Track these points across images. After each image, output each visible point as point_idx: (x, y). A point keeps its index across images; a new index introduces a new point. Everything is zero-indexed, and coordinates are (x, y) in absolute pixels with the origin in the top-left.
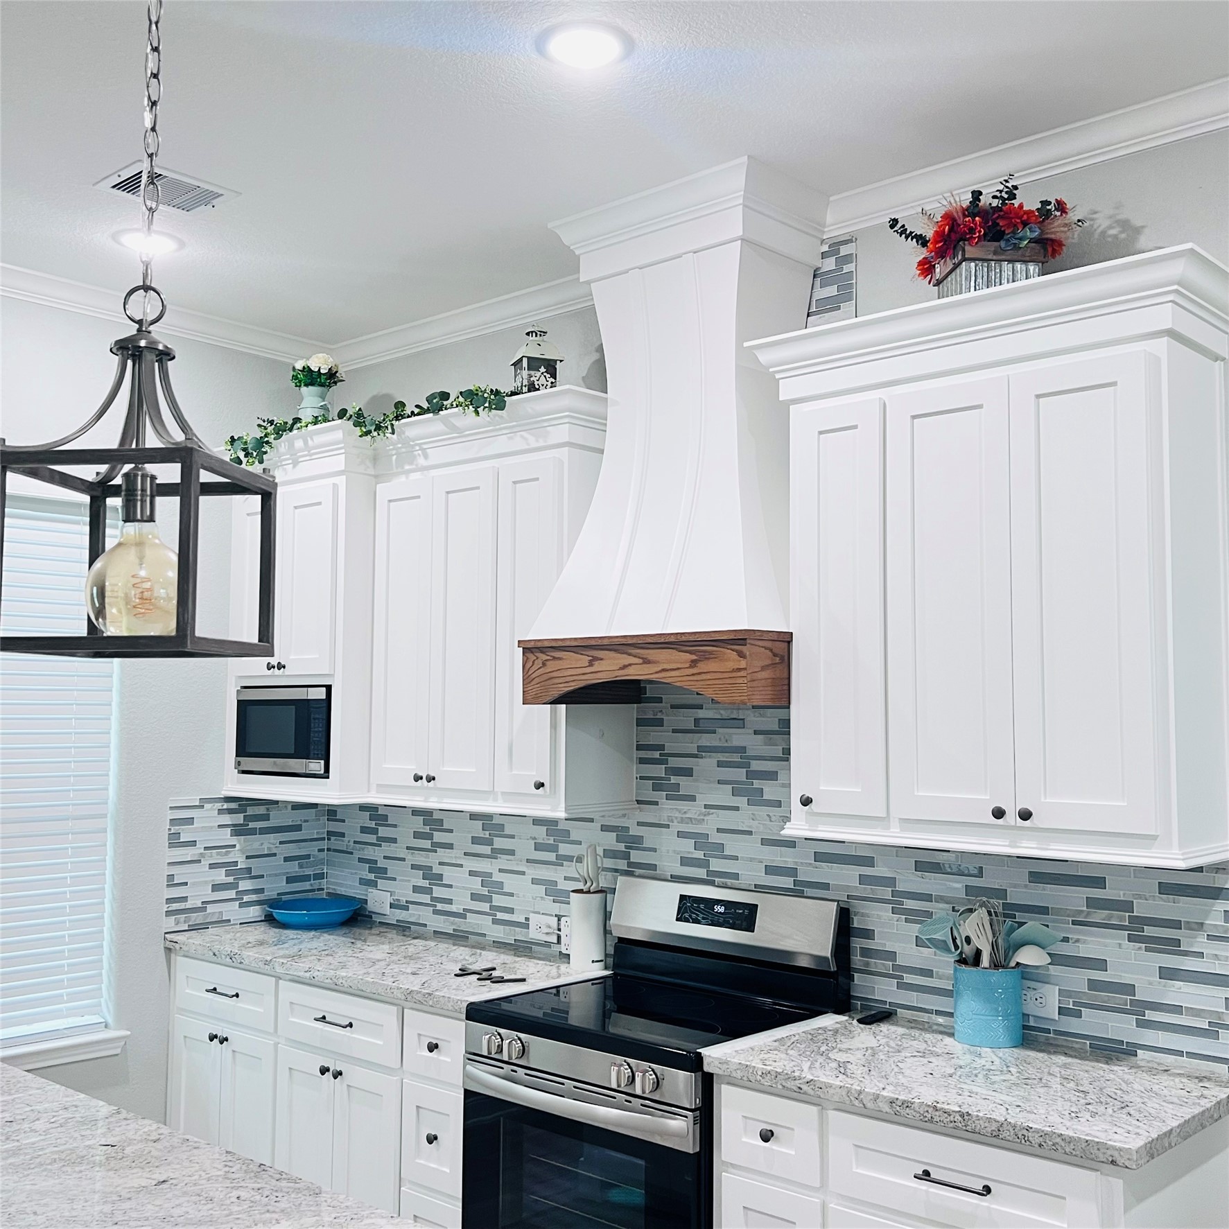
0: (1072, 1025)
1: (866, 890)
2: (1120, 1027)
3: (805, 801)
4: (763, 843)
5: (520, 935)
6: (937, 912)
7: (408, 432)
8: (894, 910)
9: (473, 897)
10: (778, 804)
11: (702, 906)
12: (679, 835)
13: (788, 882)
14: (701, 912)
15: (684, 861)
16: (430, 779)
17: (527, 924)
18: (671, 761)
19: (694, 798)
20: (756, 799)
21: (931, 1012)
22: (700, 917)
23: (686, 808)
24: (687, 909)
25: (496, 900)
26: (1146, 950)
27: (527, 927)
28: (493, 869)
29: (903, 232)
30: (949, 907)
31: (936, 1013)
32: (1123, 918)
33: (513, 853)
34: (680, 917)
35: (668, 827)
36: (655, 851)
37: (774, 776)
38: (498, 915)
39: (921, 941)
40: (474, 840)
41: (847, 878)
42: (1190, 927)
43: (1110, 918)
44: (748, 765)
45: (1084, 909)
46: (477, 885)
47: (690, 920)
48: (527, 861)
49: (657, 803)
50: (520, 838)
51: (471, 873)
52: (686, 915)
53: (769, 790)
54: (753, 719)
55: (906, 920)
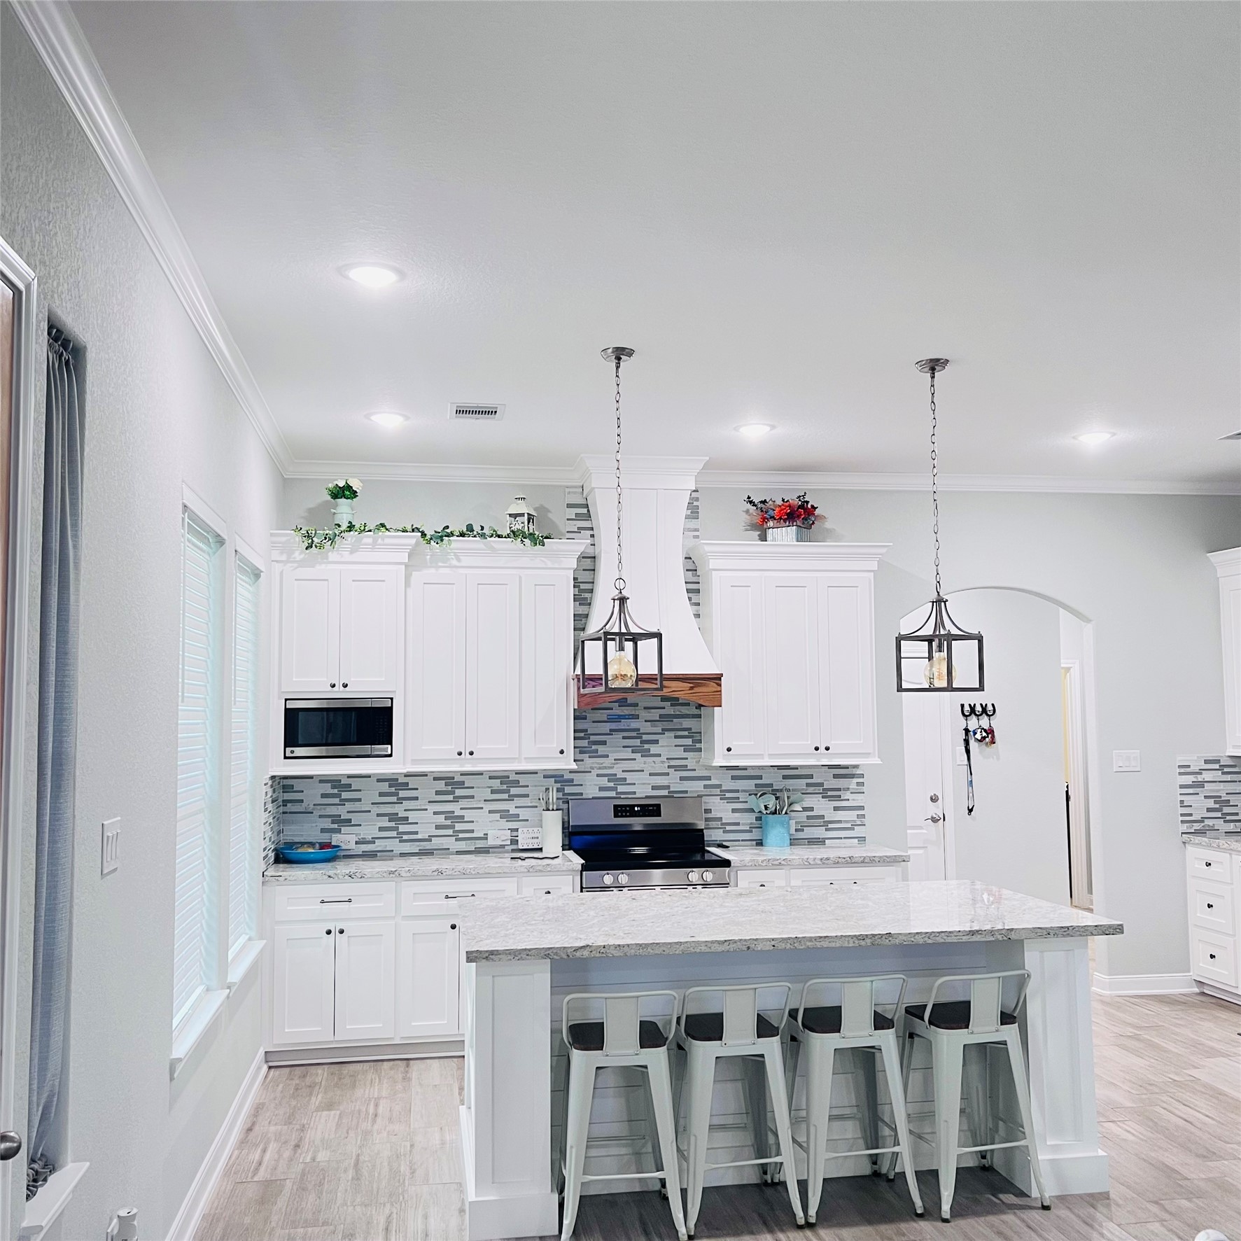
0: (800, 835)
1: (708, 791)
2: (819, 832)
3: (729, 750)
4: (650, 775)
5: (480, 844)
6: (742, 796)
7: (453, 545)
8: (721, 799)
9: (437, 827)
10: (660, 755)
11: (628, 809)
12: (598, 775)
13: (665, 793)
14: (628, 811)
15: (601, 789)
16: (471, 753)
17: (485, 838)
18: (593, 738)
19: (607, 756)
20: (646, 754)
21: (739, 841)
22: (628, 814)
23: (602, 762)
24: (619, 811)
25: (458, 827)
26: (829, 801)
27: (487, 839)
28: (456, 808)
29: (751, 502)
30: (748, 794)
31: (742, 840)
32: (819, 790)
33: (473, 797)
34: (616, 816)
35: (590, 772)
36: (582, 785)
37: (656, 742)
38: (461, 835)
39: (734, 811)
40: (438, 793)
41: (697, 787)
42: (844, 789)
43: (815, 790)
44: (641, 737)
45: (805, 788)
46: (441, 819)
47: (622, 816)
48: (485, 801)
49: (583, 760)
50: (479, 788)
51: (435, 813)
52: (620, 814)
53: (654, 749)
54: (644, 715)
55: (727, 802)
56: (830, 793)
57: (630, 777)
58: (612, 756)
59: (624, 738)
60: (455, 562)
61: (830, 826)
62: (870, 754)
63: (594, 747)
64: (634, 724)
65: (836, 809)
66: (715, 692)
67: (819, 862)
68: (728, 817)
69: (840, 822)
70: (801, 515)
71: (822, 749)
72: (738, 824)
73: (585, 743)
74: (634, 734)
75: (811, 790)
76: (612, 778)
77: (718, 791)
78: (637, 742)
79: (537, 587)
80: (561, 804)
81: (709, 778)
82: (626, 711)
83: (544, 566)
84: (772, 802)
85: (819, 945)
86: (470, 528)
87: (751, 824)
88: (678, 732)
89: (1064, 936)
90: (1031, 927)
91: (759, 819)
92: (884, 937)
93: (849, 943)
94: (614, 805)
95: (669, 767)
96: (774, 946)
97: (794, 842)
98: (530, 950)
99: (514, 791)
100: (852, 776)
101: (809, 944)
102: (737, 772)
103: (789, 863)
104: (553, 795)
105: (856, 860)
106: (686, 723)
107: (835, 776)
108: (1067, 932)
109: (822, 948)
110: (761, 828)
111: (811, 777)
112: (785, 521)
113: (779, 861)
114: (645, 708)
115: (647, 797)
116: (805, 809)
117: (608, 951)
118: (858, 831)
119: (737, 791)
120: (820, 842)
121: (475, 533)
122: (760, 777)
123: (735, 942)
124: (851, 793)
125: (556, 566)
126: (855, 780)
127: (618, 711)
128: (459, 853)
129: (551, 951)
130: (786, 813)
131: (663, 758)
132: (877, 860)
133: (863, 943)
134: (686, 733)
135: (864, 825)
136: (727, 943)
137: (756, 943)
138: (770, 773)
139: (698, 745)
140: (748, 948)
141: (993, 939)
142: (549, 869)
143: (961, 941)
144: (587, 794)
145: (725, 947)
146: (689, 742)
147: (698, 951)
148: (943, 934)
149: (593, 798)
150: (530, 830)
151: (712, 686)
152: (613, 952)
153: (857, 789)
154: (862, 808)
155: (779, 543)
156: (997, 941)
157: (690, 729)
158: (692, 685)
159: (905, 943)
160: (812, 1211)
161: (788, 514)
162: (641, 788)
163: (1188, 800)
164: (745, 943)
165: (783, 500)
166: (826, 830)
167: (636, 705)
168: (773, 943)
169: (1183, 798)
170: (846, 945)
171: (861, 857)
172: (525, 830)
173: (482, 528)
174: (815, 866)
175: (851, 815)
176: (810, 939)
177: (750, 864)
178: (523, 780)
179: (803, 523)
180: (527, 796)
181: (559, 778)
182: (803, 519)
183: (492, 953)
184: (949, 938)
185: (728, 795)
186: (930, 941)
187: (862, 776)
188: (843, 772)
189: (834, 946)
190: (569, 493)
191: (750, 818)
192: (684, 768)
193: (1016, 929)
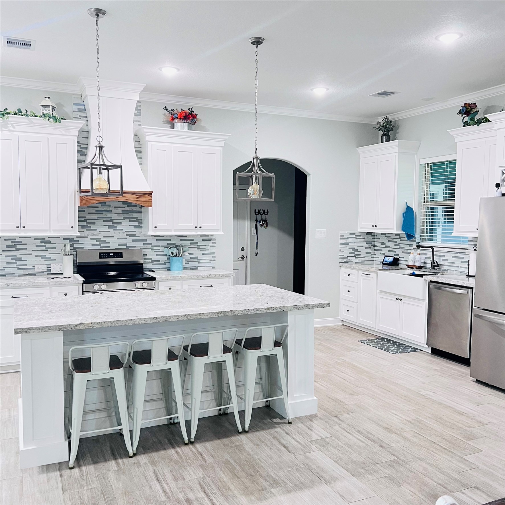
0: (187, 265)
1: (145, 246)
2: (196, 264)
3: (156, 227)
4: (118, 239)
5: (31, 271)
6: (161, 249)
7: (10, 119)
8: (151, 250)
9: (8, 263)
10: (122, 230)
11: (106, 254)
12: (91, 239)
13: (125, 247)
14: (106, 256)
15: (93, 245)
16: (24, 227)
17: (33, 268)
18: (88, 221)
19: (96, 230)
20: (115, 229)
21: (159, 268)
22: (106, 257)
23: (93, 232)
24: (102, 256)
25: (19, 263)
26: (200, 250)
27: (34, 269)
28: (18, 254)
29: (166, 109)
30: (164, 247)
31: (161, 268)
32: (196, 246)
33: (26, 249)
34: (100, 258)
35: (87, 237)
36: (83, 243)
37: (120, 223)
38: (20, 267)
39: (157, 255)
40: (7, 247)
41: (140, 244)
42: (207, 245)
43: (194, 246)
44: (113, 221)
45: (190, 245)
46: (9, 260)
47: (103, 258)
48: (33, 250)
49: (83, 232)
50: (29, 244)
51: (6, 256)
52: (102, 257)
53: (119, 227)
54: (114, 210)
55: (154, 251)
56: (201, 247)
57: (107, 240)
58: (98, 230)
59: (104, 221)
60: (12, 128)
61: (200, 261)
62: (219, 230)
63: (89, 225)
64: (109, 215)
65: (203, 254)
66: (149, 200)
67: (196, 277)
68: (155, 258)
69: (205, 259)
70: (190, 117)
71: (198, 228)
72: (159, 261)
73: (84, 223)
74: (109, 219)
75: (192, 246)
76: (98, 240)
77: (150, 246)
78: (111, 223)
79: (57, 144)
80: (72, 252)
81: (146, 240)
82: (105, 208)
83: (62, 134)
84: (175, 251)
85: (199, 317)
86: (20, 111)
87: (165, 261)
88: (131, 219)
89: (306, 309)
90: (293, 305)
91: (169, 259)
92: (229, 312)
93: (213, 316)
94: (99, 253)
95: (127, 235)
96: (178, 319)
97: (184, 268)
98: (50, 327)
99: (47, 246)
100: (210, 240)
101: (195, 317)
102: (159, 238)
103: (183, 278)
104: (68, 248)
105: (212, 276)
106: (135, 215)
107: (203, 240)
108: (308, 307)
109: (201, 319)
110: (170, 262)
111: (193, 240)
112: (183, 120)
113: (178, 277)
114: (115, 207)
115: (116, 249)
116: (190, 254)
117: (93, 326)
118: (213, 263)
119: (159, 246)
120: (196, 268)
121: (22, 114)
122: (170, 240)
123: (159, 318)
124: (210, 247)
125: (67, 134)
126: (212, 241)
127: (101, 208)
128: (19, 275)
129: (62, 326)
130: (181, 256)
131: (124, 231)
132: (221, 276)
133: (220, 315)
134: (135, 220)
135: (215, 261)
136: (155, 319)
137: (169, 318)
138: (175, 238)
139: (141, 225)
140: (166, 320)
141: (277, 311)
142: (66, 283)
143: (263, 312)
144: (85, 247)
145: (154, 321)
146: (136, 223)
147: (140, 323)
148: (255, 310)
149: (89, 249)
150: (57, 264)
151: (148, 197)
152: (96, 326)
153: (213, 245)
154: (214, 253)
155: (180, 130)
156: (278, 312)
157: (137, 218)
158: (138, 196)
159: (238, 314)
160: (193, 436)
161: (184, 117)
162: (113, 245)
163: (343, 249)
164: (164, 318)
165: (182, 110)
166: (199, 263)
167: (110, 206)
168: (178, 317)
169: (341, 249)
170: (212, 317)
171: (214, 275)
172: (54, 265)
173: (27, 111)
174: (194, 279)
175: (209, 257)
176: (196, 315)
177: (165, 279)
178: (52, 241)
179: (191, 122)
180: (55, 248)
181: (71, 240)
182: (191, 119)
183: (29, 329)
184: (258, 311)
185: (155, 248)
186: (249, 313)
187: (214, 239)
188: (207, 238)
189: (206, 317)
190: (74, 98)
191: (165, 258)
192: (134, 236)
193: (286, 306)
